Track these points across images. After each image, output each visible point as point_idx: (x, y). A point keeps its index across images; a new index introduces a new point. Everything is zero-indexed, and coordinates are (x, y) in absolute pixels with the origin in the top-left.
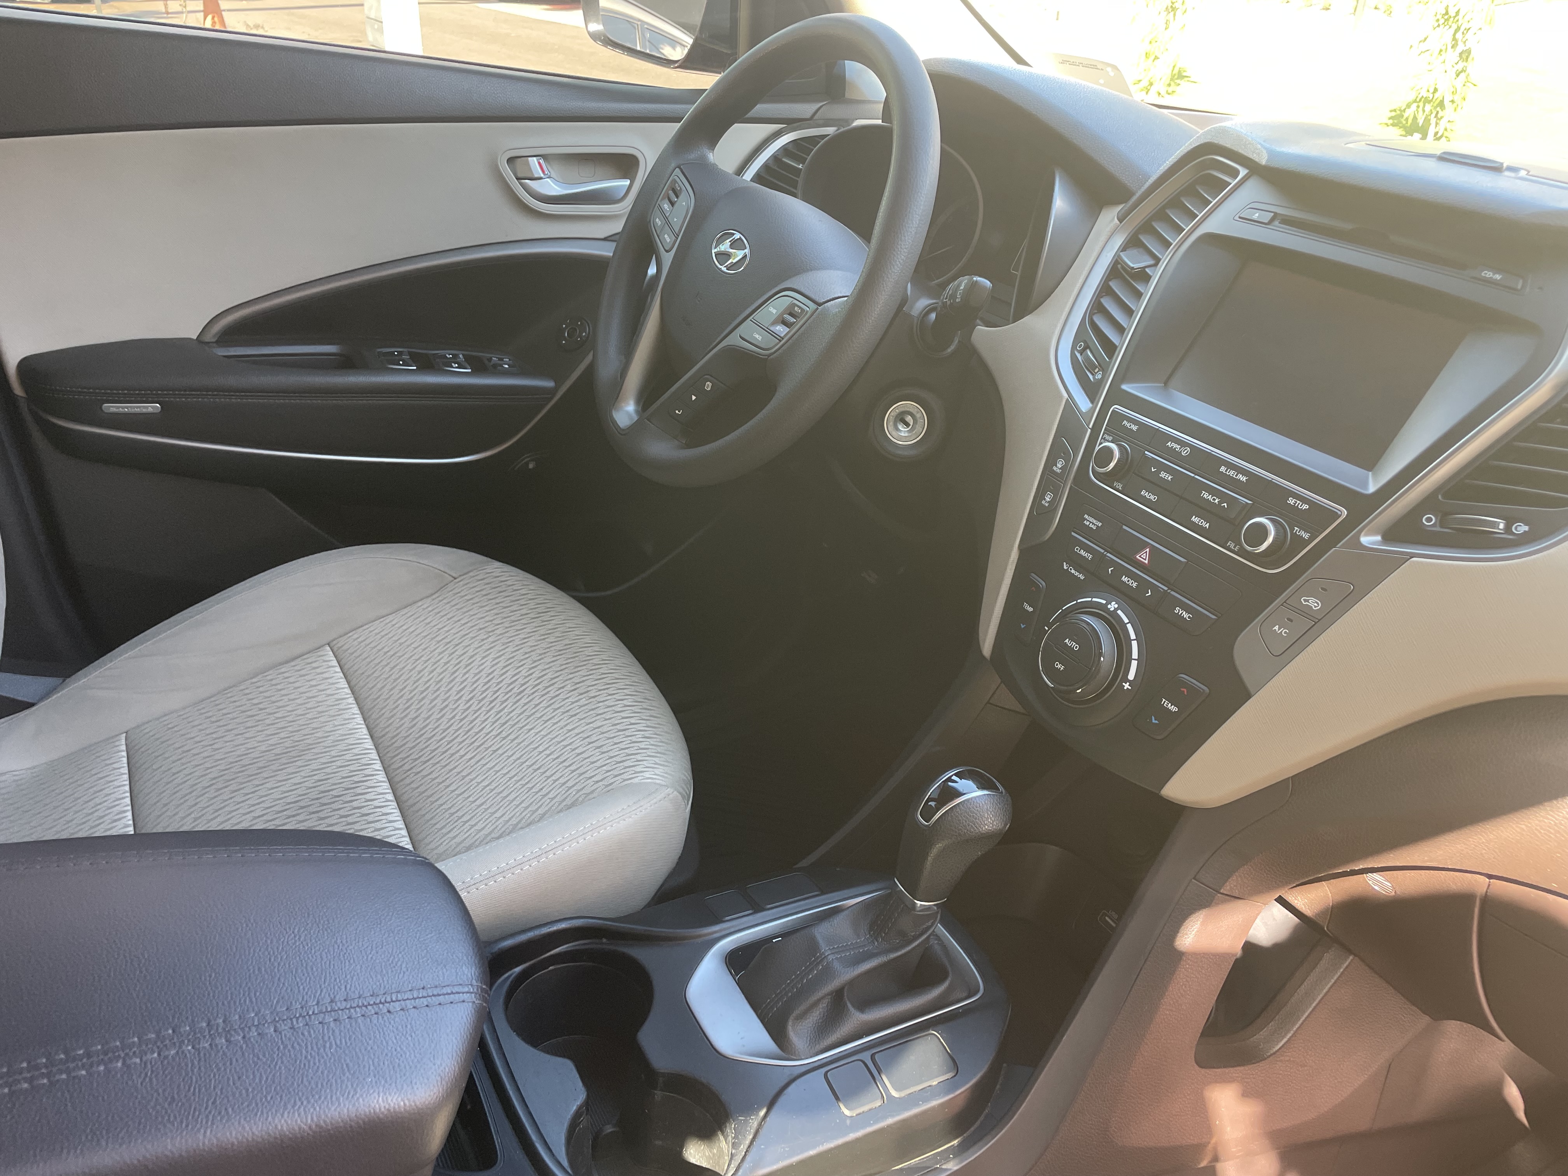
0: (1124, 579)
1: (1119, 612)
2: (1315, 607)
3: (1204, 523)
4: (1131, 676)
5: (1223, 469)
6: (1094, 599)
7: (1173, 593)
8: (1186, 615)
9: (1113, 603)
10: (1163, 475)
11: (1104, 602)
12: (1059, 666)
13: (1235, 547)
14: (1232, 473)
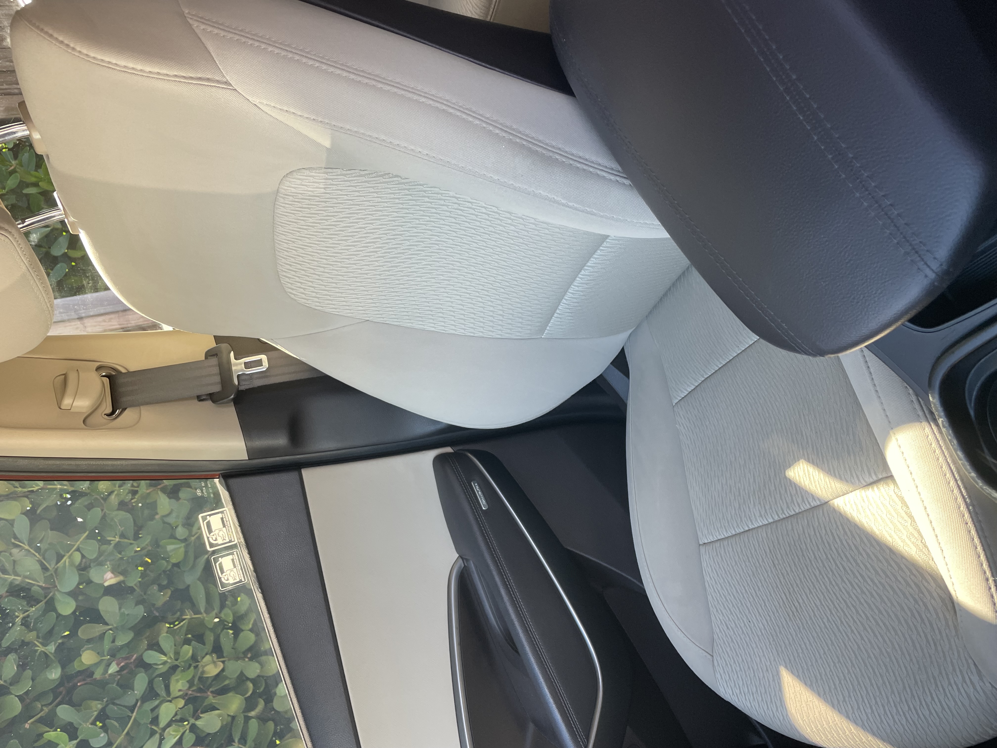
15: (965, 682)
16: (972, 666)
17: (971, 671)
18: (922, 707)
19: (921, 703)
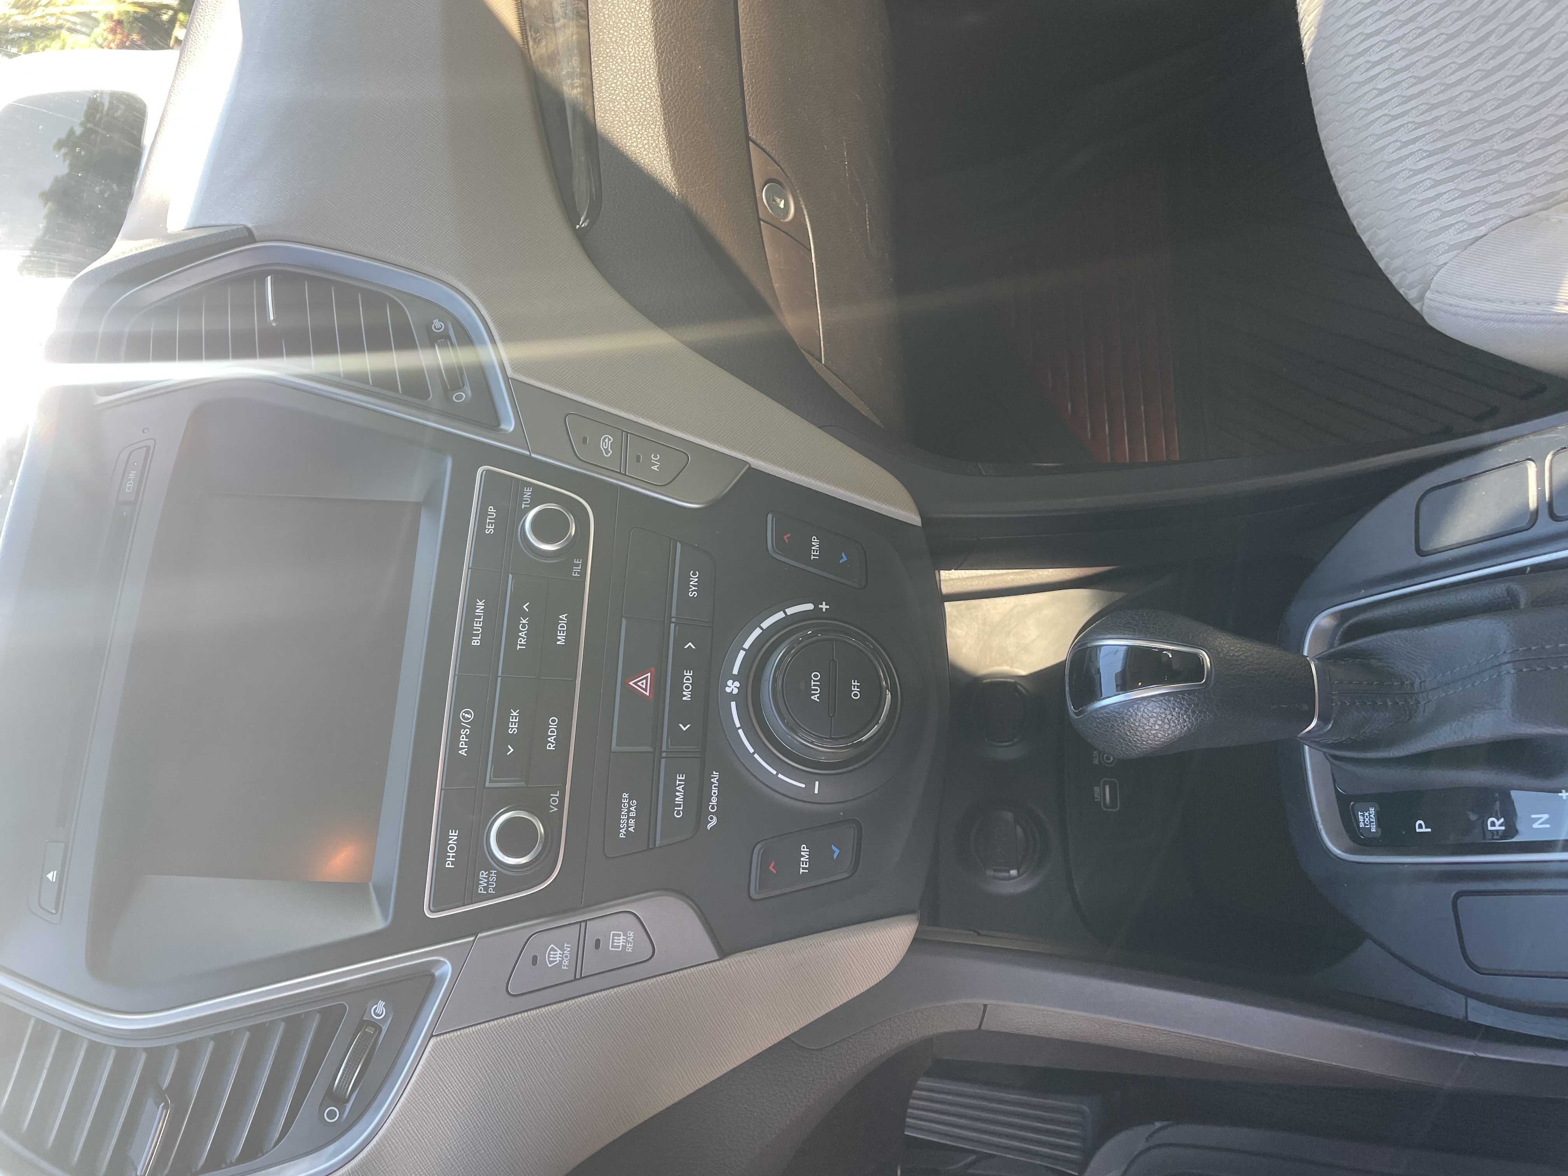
0: (687, 696)
1: (735, 671)
2: (609, 440)
3: (562, 623)
4: (810, 607)
5: (476, 642)
6: (738, 725)
7: (674, 614)
8: (694, 580)
9: (728, 690)
10: (513, 729)
11: (733, 704)
12: (856, 690)
13: (577, 565)
14: (478, 626)
15: (1441, 217)
16: (1475, 233)
17: (1465, 230)
18: (1387, 119)
19: (1395, 118)
